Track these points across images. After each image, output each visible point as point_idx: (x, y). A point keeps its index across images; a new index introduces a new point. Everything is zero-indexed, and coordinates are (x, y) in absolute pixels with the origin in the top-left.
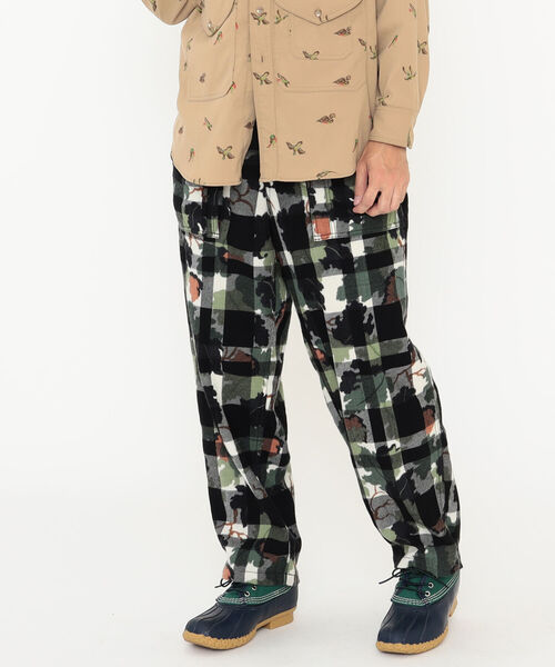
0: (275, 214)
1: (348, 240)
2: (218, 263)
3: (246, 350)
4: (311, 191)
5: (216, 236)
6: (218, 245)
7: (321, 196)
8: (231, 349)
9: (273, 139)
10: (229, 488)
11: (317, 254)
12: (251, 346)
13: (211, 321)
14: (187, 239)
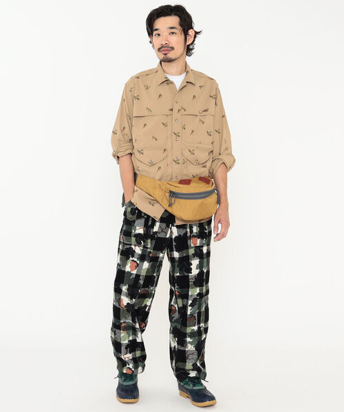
0: (174, 237)
2: (147, 258)
4: (191, 227)
5: (149, 246)
10: (125, 342)
13: (139, 279)
14: (133, 247)
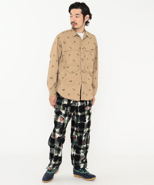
0: (79, 106)
4: (86, 102)
5: (68, 110)
13: (64, 125)
14: (61, 110)
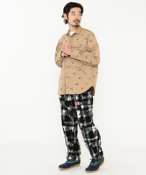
1: (81, 105)
2: (63, 108)
3: (68, 122)
4: (75, 97)
5: (63, 103)
6: (64, 105)
7: (77, 98)
8: (66, 122)
9: (68, 87)
10: (68, 144)
11: (76, 107)
12: (69, 122)
